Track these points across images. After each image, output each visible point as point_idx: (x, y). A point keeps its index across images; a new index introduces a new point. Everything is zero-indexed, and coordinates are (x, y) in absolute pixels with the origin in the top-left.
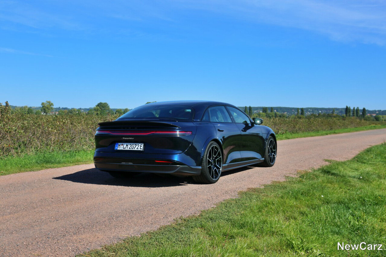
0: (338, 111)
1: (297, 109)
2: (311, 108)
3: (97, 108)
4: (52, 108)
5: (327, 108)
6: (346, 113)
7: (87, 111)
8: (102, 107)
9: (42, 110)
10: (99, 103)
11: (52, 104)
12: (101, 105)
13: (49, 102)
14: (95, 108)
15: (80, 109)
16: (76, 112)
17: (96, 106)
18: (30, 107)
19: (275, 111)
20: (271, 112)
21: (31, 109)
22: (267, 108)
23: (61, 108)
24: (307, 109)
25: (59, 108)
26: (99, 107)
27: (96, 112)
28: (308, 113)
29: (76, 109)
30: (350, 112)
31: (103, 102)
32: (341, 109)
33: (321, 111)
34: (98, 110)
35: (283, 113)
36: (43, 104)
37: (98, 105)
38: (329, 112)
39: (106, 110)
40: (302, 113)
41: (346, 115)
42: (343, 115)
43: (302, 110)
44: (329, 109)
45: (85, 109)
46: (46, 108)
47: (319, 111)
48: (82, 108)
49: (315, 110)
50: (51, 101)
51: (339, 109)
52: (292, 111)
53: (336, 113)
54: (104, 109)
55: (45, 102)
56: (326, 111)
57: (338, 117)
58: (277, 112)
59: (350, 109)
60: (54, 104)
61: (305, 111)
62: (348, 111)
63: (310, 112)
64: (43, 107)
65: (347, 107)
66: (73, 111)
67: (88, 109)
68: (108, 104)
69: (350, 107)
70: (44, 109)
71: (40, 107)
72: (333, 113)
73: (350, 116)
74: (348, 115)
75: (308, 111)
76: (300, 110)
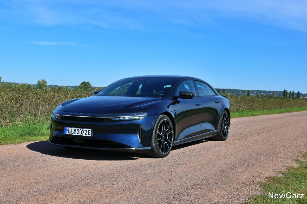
0: (277, 94)
1: (244, 91)
2: (255, 91)
3: (81, 86)
4: (46, 85)
5: (268, 91)
6: (284, 96)
7: (74, 89)
8: (86, 85)
9: (38, 87)
10: (83, 82)
11: (46, 82)
12: (85, 83)
13: (44, 81)
14: (79, 86)
15: (68, 86)
16: (65, 89)
17: (81, 84)
18: (29, 84)
19: (226, 92)
20: (223, 93)
21: (30, 86)
22: (220, 90)
23: (53, 85)
24: (252, 91)
25: (52, 85)
26: (83, 85)
27: (81, 89)
28: (253, 95)
29: (65, 86)
30: (287, 94)
31: (86, 81)
32: (279, 92)
33: (263, 93)
34: (82, 88)
35: (232, 94)
36: (39, 82)
37: (82, 84)
38: (270, 94)
39: (88, 88)
40: (248, 95)
41: (284, 97)
42: (281, 97)
43: (248, 91)
44: (270, 92)
45: (72, 87)
46: (41, 85)
47: (262, 93)
48: (69, 86)
49: (259, 92)
50: (45, 80)
51: (278, 92)
52: (240, 93)
53: (275, 95)
54: (87, 87)
55: (40, 80)
56: (267, 93)
57: (277, 98)
58: (227, 93)
59: (287, 92)
60: (47, 82)
61: (250, 93)
62: (286, 93)
63: (254, 93)
64: (39, 84)
65: (285, 90)
66: (62, 88)
67: (74, 87)
68: (90, 83)
69: (287, 91)
70: (40, 86)
71: (37, 84)
72: (273, 95)
73: (287, 97)
74: (285, 97)
75: (253, 93)
76: (246, 92)
